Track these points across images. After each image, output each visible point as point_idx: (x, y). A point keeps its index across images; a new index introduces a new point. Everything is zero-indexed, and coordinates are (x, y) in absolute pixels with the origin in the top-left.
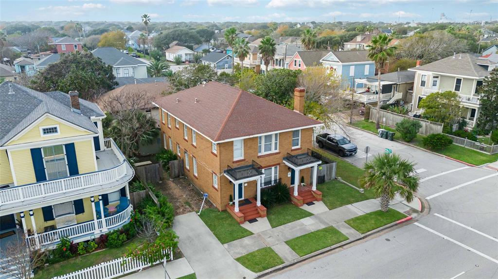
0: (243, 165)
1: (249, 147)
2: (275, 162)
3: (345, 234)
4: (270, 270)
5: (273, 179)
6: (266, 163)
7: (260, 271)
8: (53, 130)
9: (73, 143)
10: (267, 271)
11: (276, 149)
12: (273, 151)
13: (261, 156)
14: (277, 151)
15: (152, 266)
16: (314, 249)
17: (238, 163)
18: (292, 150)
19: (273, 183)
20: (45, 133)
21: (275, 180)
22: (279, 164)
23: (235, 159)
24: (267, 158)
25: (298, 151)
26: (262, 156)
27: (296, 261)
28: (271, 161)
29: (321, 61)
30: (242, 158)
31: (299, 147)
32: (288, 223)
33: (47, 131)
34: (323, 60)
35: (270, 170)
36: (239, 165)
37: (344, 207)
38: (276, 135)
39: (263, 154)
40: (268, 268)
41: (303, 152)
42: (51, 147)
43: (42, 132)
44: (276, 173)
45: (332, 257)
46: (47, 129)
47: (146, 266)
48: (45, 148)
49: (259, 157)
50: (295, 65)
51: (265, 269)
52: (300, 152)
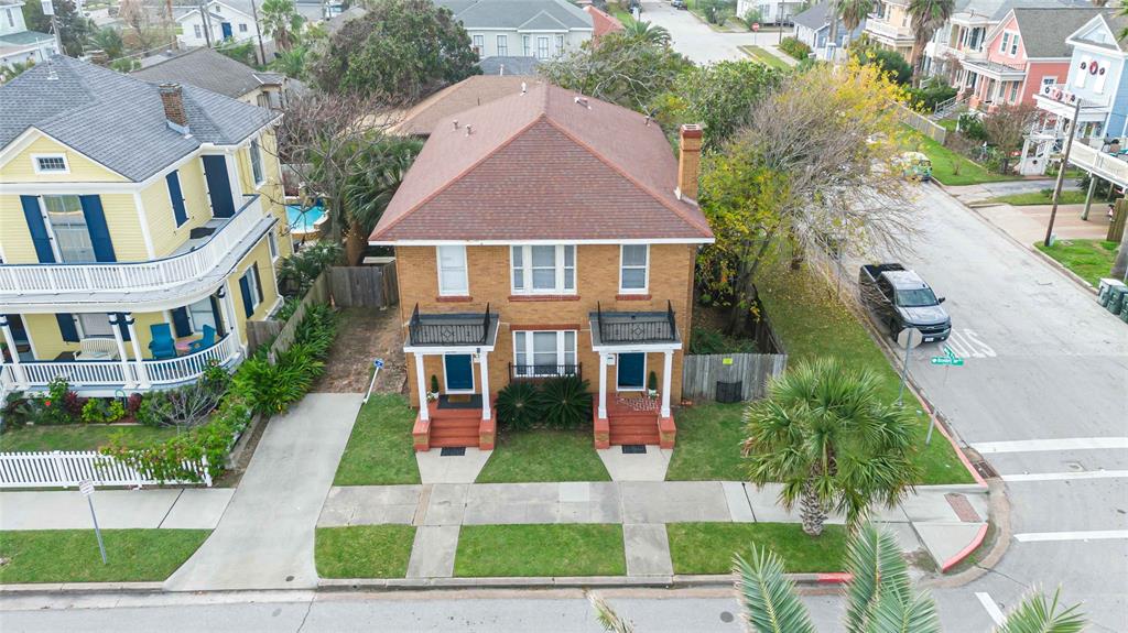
0: (465, 311)
1: (482, 270)
2: (563, 319)
3: (629, 557)
4: (355, 582)
5: (561, 361)
6: (536, 317)
7: (330, 576)
8: (57, 163)
9: (98, 196)
10: (345, 582)
11: (568, 285)
12: (560, 289)
13: (519, 297)
14: (573, 292)
15: (162, 486)
16: (505, 568)
17: (452, 304)
18: (619, 298)
19: (561, 371)
20: (43, 167)
21: (569, 368)
22: (577, 327)
23: (443, 293)
24: (538, 305)
25: (637, 302)
26: (524, 297)
27: (432, 583)
28: (551, 314)
29: (1068, 41)
30: (466, 293)
31: (644, 291)
32: (522, 481)
33: (46, 163)
34: (1076, 39)
35: (550, 337)
36: (453, 309)
37: (714, 483)
38: (568, 249)
39: (526, 294)
40: (354, 577)
41: (655, 309)
42: (58, 198)
43: (36, 165)
44: (568, 347)
45: (530, 604)
46: (46, 160)
47: (149, 483)
48: (47, 198)
49: (512, 299)
50: (1003, 49)
51: (346, 575)
52: (645, 306)
